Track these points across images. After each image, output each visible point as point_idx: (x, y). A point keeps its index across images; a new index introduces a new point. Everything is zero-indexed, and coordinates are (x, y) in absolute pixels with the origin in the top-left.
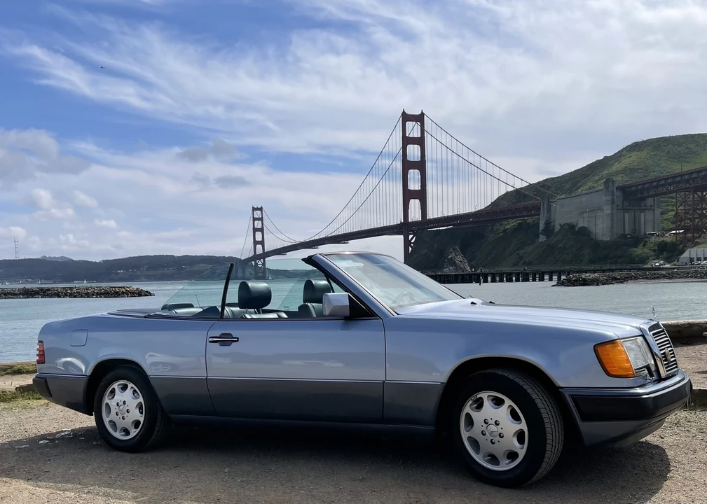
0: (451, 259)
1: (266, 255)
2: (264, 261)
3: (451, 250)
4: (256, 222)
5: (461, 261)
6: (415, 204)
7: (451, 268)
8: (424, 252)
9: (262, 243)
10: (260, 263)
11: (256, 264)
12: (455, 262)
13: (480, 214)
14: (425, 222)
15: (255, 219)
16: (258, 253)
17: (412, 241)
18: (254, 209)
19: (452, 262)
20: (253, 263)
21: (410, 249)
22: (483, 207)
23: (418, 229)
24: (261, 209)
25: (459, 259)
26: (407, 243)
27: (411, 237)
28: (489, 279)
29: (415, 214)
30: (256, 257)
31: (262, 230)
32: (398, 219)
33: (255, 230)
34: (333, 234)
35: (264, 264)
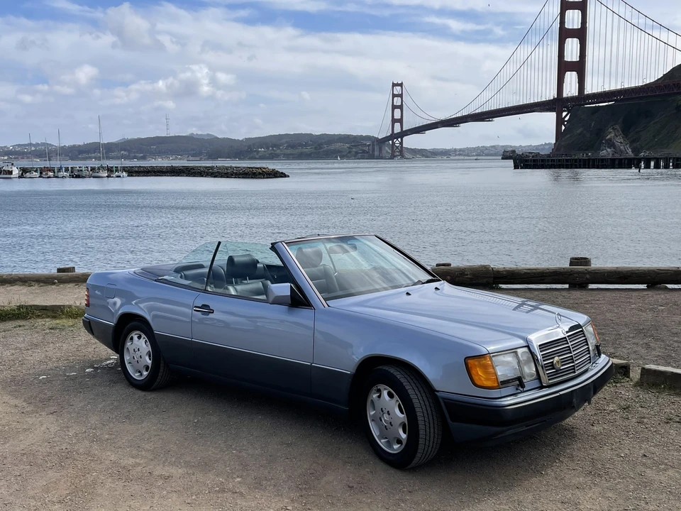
0: (610, 140)
1: (403, 134)
2: (402, 140)
3: (610, 130)
4: (395, 99)
5: (621, 143)
6: (571, 78)
7: (609, 150)
8: (579, 131)
9: (401, 121)
10: (397, 142)
11: (393, 143)
12: (614, 143)
13: (648, 88)
14: (582, 98)
15: (394, 96)
16: (395, 132)
17: (566, 119)
18: (394, 85)
19: (611, 144)
20: (391, 142)
21: (563, 128)
22: (652, 80)
23: (574, 106)
24: (401, 85)
25: (619, 141)
26: (560, 121)
27: (564, 114)
28: (652, 164)
29: (571, 89)
30: (393, 136)
31: (401, 107)
32: (551, 94)
33: (394, 107)
34: (477, 111)
35: (401, 143)
